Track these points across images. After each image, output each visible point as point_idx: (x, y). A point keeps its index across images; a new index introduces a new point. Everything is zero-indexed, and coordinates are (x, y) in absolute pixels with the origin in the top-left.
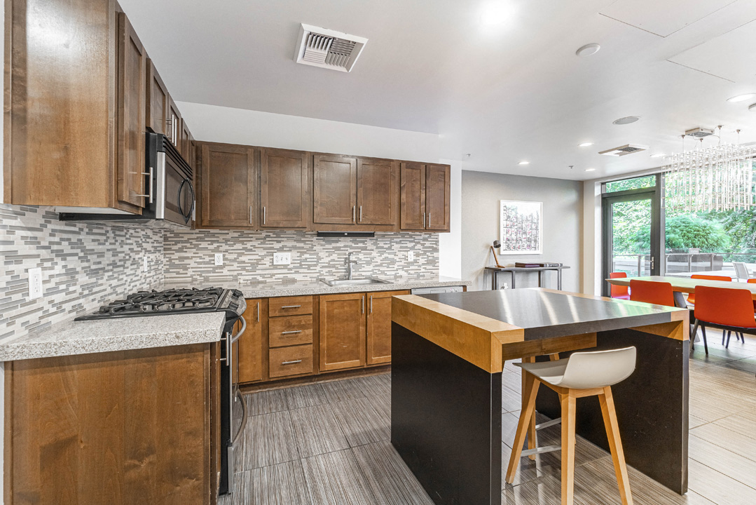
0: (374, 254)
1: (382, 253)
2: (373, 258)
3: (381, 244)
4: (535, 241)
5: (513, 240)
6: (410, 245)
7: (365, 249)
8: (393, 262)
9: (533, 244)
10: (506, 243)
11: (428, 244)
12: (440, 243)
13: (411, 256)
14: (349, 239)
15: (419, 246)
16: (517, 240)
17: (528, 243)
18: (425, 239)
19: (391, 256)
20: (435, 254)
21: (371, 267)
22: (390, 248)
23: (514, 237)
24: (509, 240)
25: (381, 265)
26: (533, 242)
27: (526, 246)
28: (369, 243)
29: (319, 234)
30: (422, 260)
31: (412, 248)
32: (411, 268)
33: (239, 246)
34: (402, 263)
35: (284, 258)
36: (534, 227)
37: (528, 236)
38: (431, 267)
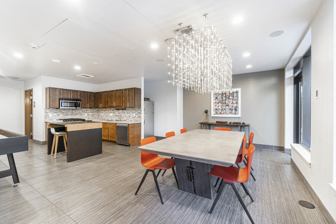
0: (126, 114)
1: (128, 114)
2: (126, 115)
3: (128, 111)
4: (236, 110)
5: (220, 109)
6: (134, 112)
7: (124, 113)
8: (130, 116)
9: (234, 111)
10: (215, 111)
11: (138, 111)
12: (142, 111)
13: (134, 115)
14: (122, 110)
15: (136, 112)
16: (222, 110)
17: (230, 111)
18: (138, 110)
19: (130, 115)
20: (140, 115)
21: (125, 118)
22: (130, 113)
23: (220, 107)
24: (216, 109)
25: (128, 117)
26: (234, 110)
27: (228, 112)
28: (125, 111)
29: (116, 109)
30: (137, 117)
31: (135, 113)
32: (134, 118)
33: (105, 112)
34: (132, 117)
35: (111, 114)
36: (234, 102)
37: (230, 107)
38: (139, 119)
